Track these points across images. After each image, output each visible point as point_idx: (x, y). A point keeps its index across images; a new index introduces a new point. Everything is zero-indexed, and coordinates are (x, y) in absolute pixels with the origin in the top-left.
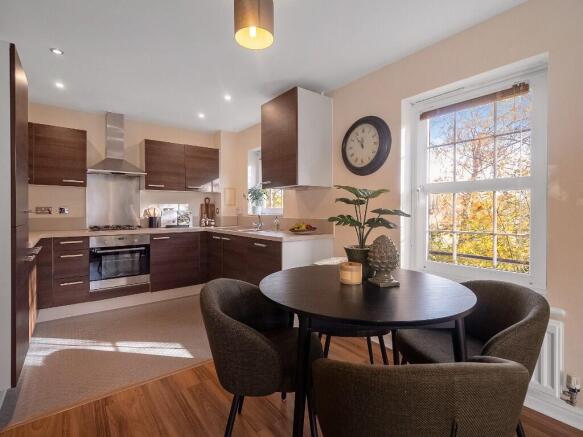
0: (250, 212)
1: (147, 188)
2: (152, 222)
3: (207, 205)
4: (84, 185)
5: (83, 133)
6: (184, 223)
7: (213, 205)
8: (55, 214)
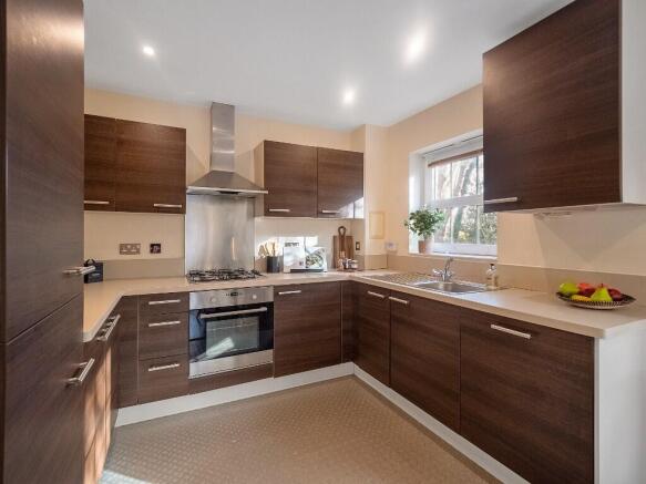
0: (413, 249)
1: (267, 213)
2: (271, 265)
3: (342, 237)
4: (182, 211)
5: (181, 133)
6: (315, 266)
7: (350, 238)
8: (145, 254)
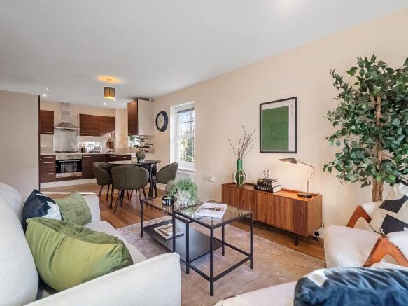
0: (129, 145)
1: (81, 135)
2: (83, 150)
3: (110, 143)
4: (53, 134)
5: (52, 112)
6: (98, 151)
7: (113, 143)
